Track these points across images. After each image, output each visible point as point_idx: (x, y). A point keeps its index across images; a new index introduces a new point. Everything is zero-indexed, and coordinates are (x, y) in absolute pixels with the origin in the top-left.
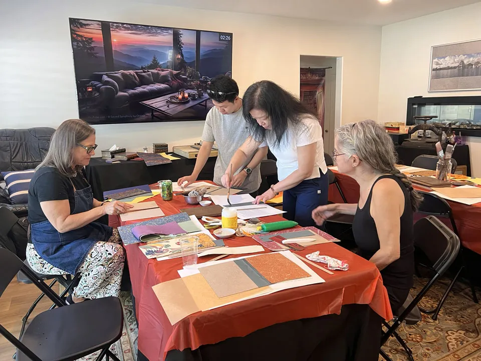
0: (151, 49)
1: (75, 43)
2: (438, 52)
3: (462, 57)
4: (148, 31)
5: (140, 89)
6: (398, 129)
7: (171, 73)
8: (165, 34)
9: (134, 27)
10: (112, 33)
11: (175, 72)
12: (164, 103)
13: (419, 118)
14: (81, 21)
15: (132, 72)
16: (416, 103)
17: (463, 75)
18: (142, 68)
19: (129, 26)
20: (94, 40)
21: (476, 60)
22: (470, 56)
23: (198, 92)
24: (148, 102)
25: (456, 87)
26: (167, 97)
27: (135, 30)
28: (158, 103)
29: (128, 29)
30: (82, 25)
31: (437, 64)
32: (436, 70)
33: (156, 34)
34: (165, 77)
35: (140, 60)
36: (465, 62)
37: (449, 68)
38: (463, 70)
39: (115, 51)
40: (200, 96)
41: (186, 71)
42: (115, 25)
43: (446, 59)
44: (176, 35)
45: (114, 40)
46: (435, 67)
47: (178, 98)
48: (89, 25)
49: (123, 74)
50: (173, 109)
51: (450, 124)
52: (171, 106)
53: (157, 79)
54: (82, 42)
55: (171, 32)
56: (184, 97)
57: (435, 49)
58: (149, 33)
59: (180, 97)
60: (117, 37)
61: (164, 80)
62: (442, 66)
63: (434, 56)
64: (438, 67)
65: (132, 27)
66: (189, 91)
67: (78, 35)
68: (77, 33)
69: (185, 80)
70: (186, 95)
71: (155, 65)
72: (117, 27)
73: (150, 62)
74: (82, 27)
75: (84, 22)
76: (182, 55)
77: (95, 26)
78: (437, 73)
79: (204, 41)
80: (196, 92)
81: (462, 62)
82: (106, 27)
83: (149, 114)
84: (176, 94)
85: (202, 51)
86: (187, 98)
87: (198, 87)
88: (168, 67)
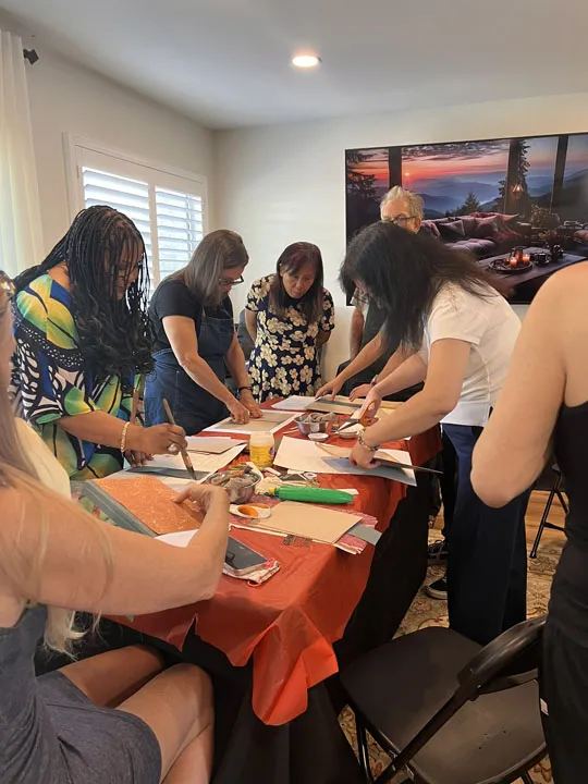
0: (463, 181)
1: (350, 187)
4: (463, 151)
7: (499, 219)
8: (493, 151)
9: (439, 149)
10: (404, 163)
11: (507, 217)
14: (360, 152)
15: (429, 222)
18: (448, 215)
19: (431, 148)
20: (375, 177)
23: (552, 251)
26: (489, 261)
27: (441, 153)
29: (428, 153)
30: (362, 158)
34: (487, 227)
40: (557, 258)
41: (529, 215)
42: (409, 149)
44: (517, 147)
45: (406, 174)
47: (508, 263)
48: (371, 156)
53: (474, 231)
54: (360, 182)
55: (507, 146)
56: (520, 262)
58: (466, 154)
59: (514, 260)
60: (411, 168)
61: (484, 233)
65: (436, 149)
66: (533, 250)
67: (355, 174)
68: (354, 170)
69: (526, 230)
70: (526, 257)
71: (471, 208)
72: (412, 152)
73: (462, 201)
74: (360, 160)
75: (364, 153)
76: (524, 186)
77: (381, 156)
79: (575, 151)
80: (547, 251)
82: (395, 155)
84: (505, 257)
85: (567, 174)
86: (527, 263)
87: (552, 242)
88: (494, 210)
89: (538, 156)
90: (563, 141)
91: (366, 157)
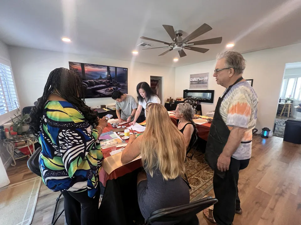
0: (100, 73)
2: (192, 76)
3: (199, 78)
4: (98, 67)
5: (95, 87)
6: (181, 99)
7: (107, 81)
8: (104, 68)
10: (85, 67)
11: (108, 81)
12: (104, 91)
13: (187, 96)
14: (73, 63)
15: (92, 80)
16: (186, 92)
17: (199, 84)
18: (96, 79)
20: (78, 69)
21: (202, 79)
22: (201, 78)
24: (98, 91)
25: (197, 87)
26: (105, 89)
27: (94, 66)
28: (102, 91)
29: (91, 66)
31: (192, 80)
32: (191, 82)
33: (101, 68)
34: (105, 82)
35: (95, 76)
36: (200, 80)
37: (195, 81)
38: (199, 82)
39: (86, 73)
40: (117, 89)
41: (112, 80)
43: (194, 78)
44: (108, 68)
45: (86, 70)
46: (191, 81)
49: (89, 81)
50: (107, 93)
51: (196, 98)
52: (107, 92)
53: (102, 83)
54: (74, 70)
55: (106, 67)
56: (111, 89)
57: (191, 75)
59: (110, 89)
60: (87, 69)
61: (104, 83)
62: (193, 81)
63: (191, 78)
64: (192, 81)
66: (113, 87)
67: (72, 68)
69: (111, 83)
70: (112, 88)
71: (101, 78)
72: (87, 65)
73: (99, 77)
76: (110, 75)
77: (79, 65)
78: (192, 83)
79: (118, 70)
81: (199, 80)
82: (83, 65)
83: (99, 95)
84: (108, 88)
85: (117, 74)
86: (112, 90)
87: (116, 86)
88: (105, 79)
89: (112, 70)
90: (116, 68)
91: (75, 64)
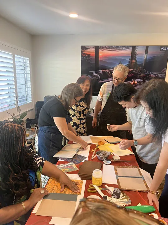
1: (82, 58)
5: (111, 79)
8: (127, 49)
9: (111, 47)
10: (100, 51)
11: (131, 70)
14: (86, 47)
19: (108, 47)
20: (91, 55)
23: (143, 80)
27: (111, 49)
30: (86, 49)
33: (122, 50)
39: (100, 60)
41: (137, 69)
42: (102, 47)
48: (90, 48)
58: (119, 50)
59: (132, 83)
60: (102, 53)
65: (110, 47)
66: (138, 80)
68: (84, 53)
69: (136, 74)
70: (136, 82)
74: (86, 50)
77: (92, 48)
79: (150, 51)
80: (142, 80)
82: (97, 48)
89: (140, 51)
